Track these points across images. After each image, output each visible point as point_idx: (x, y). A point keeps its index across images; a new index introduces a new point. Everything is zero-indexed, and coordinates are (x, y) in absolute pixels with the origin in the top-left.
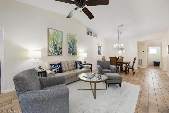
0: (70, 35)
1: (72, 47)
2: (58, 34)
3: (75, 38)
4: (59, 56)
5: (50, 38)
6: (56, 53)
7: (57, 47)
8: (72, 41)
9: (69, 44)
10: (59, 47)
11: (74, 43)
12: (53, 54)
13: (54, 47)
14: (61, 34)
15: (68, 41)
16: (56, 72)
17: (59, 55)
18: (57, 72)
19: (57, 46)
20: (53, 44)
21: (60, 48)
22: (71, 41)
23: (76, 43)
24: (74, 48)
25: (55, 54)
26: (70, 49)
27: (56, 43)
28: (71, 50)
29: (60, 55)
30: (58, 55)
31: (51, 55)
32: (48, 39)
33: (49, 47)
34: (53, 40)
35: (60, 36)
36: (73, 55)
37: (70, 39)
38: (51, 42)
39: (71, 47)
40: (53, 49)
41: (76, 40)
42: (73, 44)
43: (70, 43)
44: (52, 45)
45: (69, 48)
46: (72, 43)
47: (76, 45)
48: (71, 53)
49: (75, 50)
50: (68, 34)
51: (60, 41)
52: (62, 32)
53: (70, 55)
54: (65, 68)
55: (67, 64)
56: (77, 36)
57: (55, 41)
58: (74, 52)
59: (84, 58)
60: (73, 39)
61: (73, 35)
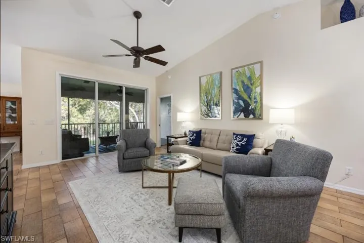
0: (237, 70)
1: (245, 97)
2: (212, 80)
3: (253, 72)
5: (202, 91)
8: (243, 82)
9: (236, 91)
10: (215, 102)
11: (250, 85)
12: (206, 116)
13: (207, 104)
14: (219, 77)
15: (234, 87)
19: (212, 102)
20: (206, 100)
22: (240, 83)
23: (258, 83)
24: (250, 98)
26: (238, 104)
27: (210, 98)
28: (241, 106)
31: (204, 117)
32: (200, 93)
33: (202, 105)
34: (206, 93)
35: (217, 82)
36: (247, 116)
37: (237, 80)
38: (204, 98)
39: (240, 97)
40: (205, 108)
41: (257, 74)
42: (248, 89)
43: (238, 88)
44: (204, 101)
45: (236, 101)
46: (243, 87)
47: (258, 90)
48: (242, 111)
49: (255, 102)
50: (233, 71)
51: (216, 91)
52: (221, 73)
53: (238, 117)
54: (210, 141)
55: (219, 135)
56: (261, 63)
57: (209, 93)
58: (250, 108)
59: (281, 128)
60: (246, 76)
61: (246, 68)
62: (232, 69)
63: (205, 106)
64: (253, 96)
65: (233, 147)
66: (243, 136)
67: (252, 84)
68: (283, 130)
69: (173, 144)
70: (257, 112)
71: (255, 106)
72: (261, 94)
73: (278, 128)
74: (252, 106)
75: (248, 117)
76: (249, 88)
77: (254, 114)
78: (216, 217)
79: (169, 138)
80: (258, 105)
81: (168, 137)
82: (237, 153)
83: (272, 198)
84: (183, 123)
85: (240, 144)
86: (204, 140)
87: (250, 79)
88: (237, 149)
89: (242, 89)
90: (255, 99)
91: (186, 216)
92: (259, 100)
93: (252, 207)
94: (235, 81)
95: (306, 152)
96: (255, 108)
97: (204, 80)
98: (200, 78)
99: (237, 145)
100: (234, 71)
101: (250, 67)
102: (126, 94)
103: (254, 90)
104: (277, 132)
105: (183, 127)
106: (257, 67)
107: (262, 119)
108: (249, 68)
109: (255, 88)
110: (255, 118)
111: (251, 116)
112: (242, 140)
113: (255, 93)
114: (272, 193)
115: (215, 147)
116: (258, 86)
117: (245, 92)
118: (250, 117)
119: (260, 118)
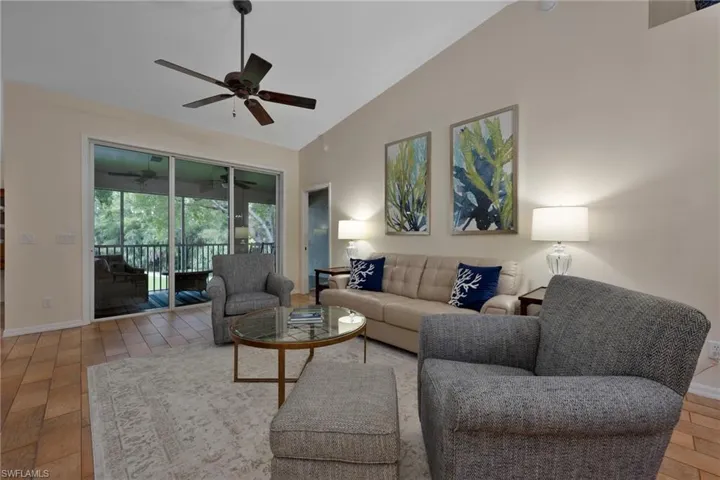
0: (462, 127)
1: (480, 184)
2: (412, 152)
3: (496, 131)
4: (416, 233)
5: (390, 176)
6: (407, 225)
7: (411, 202)
8: (475, 153)
9: (459, 173)
10: (416, 198)
11: (490, 160)
12: (397, 227)
13: (401, 203)
14: (425, 143)
15: (455, 163)
16: (356, 283)
17: (417, 229)
18: (359, 285)
19: (410, 198)
20: (397, 194)
21: (421, 204)
22: (469, 157)
23: (507, 155)
24: (491, 188)
25: (405, 228)
26: (465, 200)
27: (406, 189)
28: (472, 205)
29: (421, 229)
30: (413, 232)
31: (393, 230)
32: (386, 178)
33: (389, 204)
34: (398, 179)
35: (421, 155)
36: (483, 226)
37: (463, 148)
38: (394, 188)
39: (469, 187)
40: (397, 212)
41: (506, 136)
42: (485, 168)
43: (464, 166)
44: (394, 197)
45: (461, 194)
46: (475, 164)
47: (508, 169)
48: (472, 216)
49: (501, 196)
50: (454, 129)
51: (419, 173)
52: (428, 135)
53: (464, 229)
54: (406, 280)
55: (425, 267)
56: (514, 109)
57: (405, 178)
58: (490, 209)
59: (558, 251)
60: (482, 140)
61: (481, 122)
62: (453, 126)
63: (397, 206)
64: (495, 182)
65: (454, 295)
66: (475, 270)
67: (493, 157)
68: (562, 255)
69: (327, 287)
70: (506, 217)
71: (502, 203)
72: (514, 177)
73: (552, 251)
74: (495, 205)
75: (486, 229)
76: (488, 164)
77: (498, 222)
78: (374, 470)
79: (321, 275)
80: (509, 201)
81: (318, 272)
82: (460, 307)
83: (530, 436)
84: (351, 243)
85: (466, 287)
86: (392, 279)
87: (490, 145)
88: (460, 300)
89: (474, 169)
90: (500, 189)
91: (300, 462)
92: (509, 190)
93: (472, 460)
94: (457, 150)
95: (629, 308)
96: (502, 208)
97: (394, 151)
98: (386, 146)
99: (462, 290)
100: (457, 130)
101: (491, 119)
102: (236, 183)
103: (499, 170)
104: (548, 258)
105: (349, 252)
106: (505, 119)
107: (515, 232)
108: (487, 122)
109: (502, 165)
110: (500, 229)
111: (493, 226)
112: (473, 278)
113: (502, 175)
114: (528, 425)
115: (415, 295)
116: (508, 161)
117: (480, 175)
118: (489, 229)
119: (512, 229)
